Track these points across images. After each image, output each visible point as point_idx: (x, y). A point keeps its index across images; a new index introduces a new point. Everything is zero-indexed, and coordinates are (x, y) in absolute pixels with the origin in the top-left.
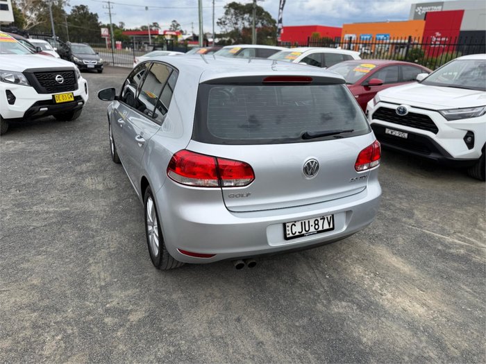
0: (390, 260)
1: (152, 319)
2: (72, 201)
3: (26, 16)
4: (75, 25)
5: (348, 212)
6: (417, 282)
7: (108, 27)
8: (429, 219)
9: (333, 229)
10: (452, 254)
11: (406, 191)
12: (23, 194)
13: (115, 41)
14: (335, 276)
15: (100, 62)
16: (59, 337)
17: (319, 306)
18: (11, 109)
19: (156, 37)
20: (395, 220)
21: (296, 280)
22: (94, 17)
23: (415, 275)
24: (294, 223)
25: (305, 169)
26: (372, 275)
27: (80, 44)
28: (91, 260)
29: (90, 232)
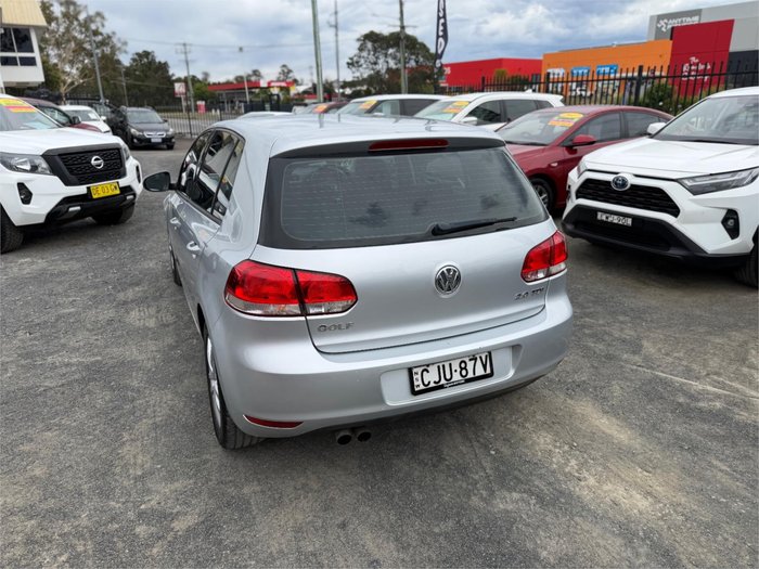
0: (597, 423)
1: (208, 526)
2: (106, 347)
3: (64, 72)
4: (136, 80)
5: (515, 347)
6: (640, 457)
7: (185, 81)
8: (667, 354)
9: (491, 375)
10: (701, 410)
11: (632, 310)
12: (35, 339)
13: (195, 101)
14: (506, 450)
15: (170, 133)
16: (63, 558)
17: (475, 501)
18: (26, 211)
19: (257, 91)
20: (609, 357)
21: (441, 459)
22: (163, 67)
23: (637, 446)
24: (426, 367)
25: (438, 281)
26: (566, 448)
27: (140, 109)
28: (126, 436)
29: (130, 393)
